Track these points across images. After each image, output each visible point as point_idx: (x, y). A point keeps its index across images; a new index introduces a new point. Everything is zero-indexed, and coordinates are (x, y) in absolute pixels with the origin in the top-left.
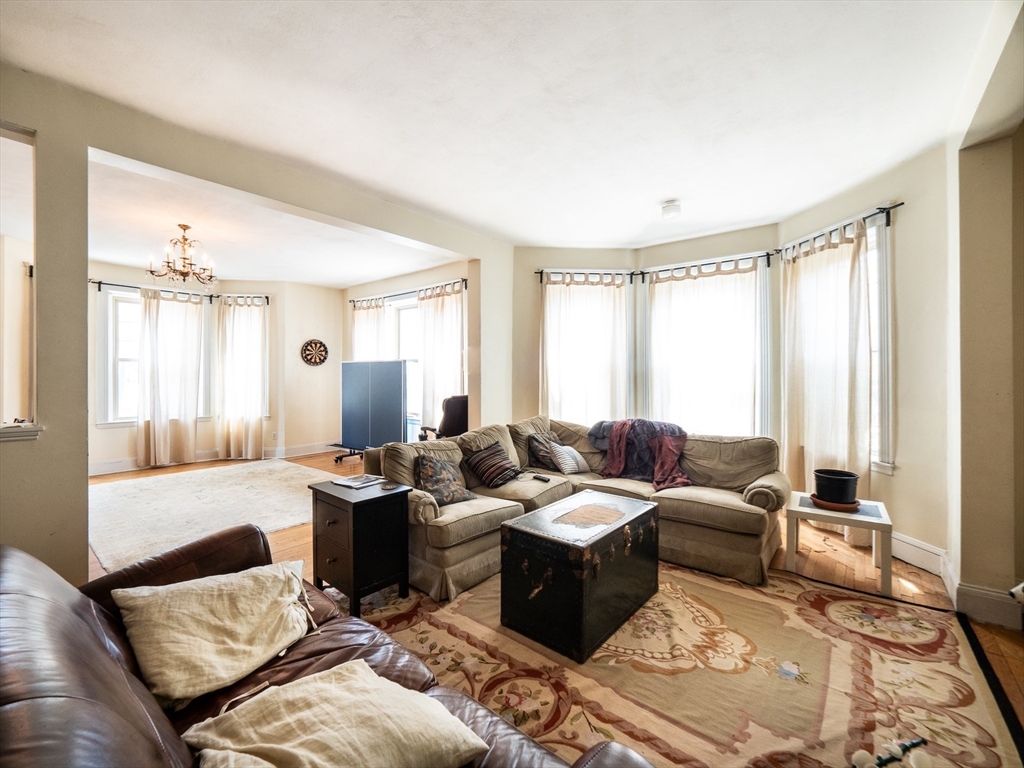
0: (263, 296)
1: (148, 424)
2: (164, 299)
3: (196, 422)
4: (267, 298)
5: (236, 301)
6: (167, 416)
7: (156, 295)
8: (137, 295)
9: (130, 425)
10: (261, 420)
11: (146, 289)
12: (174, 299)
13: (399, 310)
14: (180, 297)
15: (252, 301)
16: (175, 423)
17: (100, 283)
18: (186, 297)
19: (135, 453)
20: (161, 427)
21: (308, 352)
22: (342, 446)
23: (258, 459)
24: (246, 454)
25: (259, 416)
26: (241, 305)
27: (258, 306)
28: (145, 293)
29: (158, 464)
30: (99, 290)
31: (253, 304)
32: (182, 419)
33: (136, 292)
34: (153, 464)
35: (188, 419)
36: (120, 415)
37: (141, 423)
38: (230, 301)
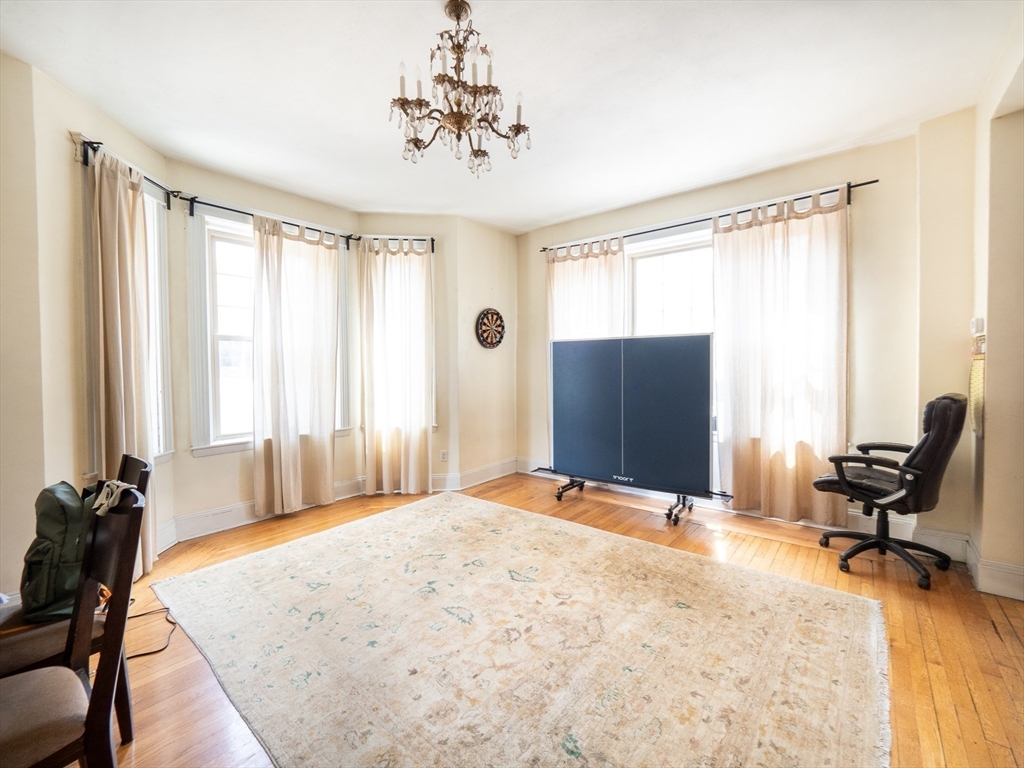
0: (429, 238)
1: (268, 444)
2: (288, 237)
3: (333, 438)
4: (433, 240)
5: (386, 246)
6: (297, 432)
7: (275, 229)
8: (246, 229)
9: (242, 447)
10: (426, 432)
11: (261, 218)
12: (300, 238)
13: (633, 259)
14: (309, 236)
15: (411, 246)
16: (305, 440)
17: (193, 201)
18: (316, 236)
19: (250, 494)
20: (288, 448)
21: (484, 328)
22: (554, 472)
23: (424, 493)
24: (407, 486)
25: (423, 425)
26: (394, 253)
27: (419, 254)
28: (261, 224)
29: (287, 511)
30: (192, 214)
31: (411, 250)
32: (316, 435)
33: (246, 222)
34: (278, 511)
35: (323, 435)
36: (224, 431)
37: (260, 445)
38: (377, 245)
